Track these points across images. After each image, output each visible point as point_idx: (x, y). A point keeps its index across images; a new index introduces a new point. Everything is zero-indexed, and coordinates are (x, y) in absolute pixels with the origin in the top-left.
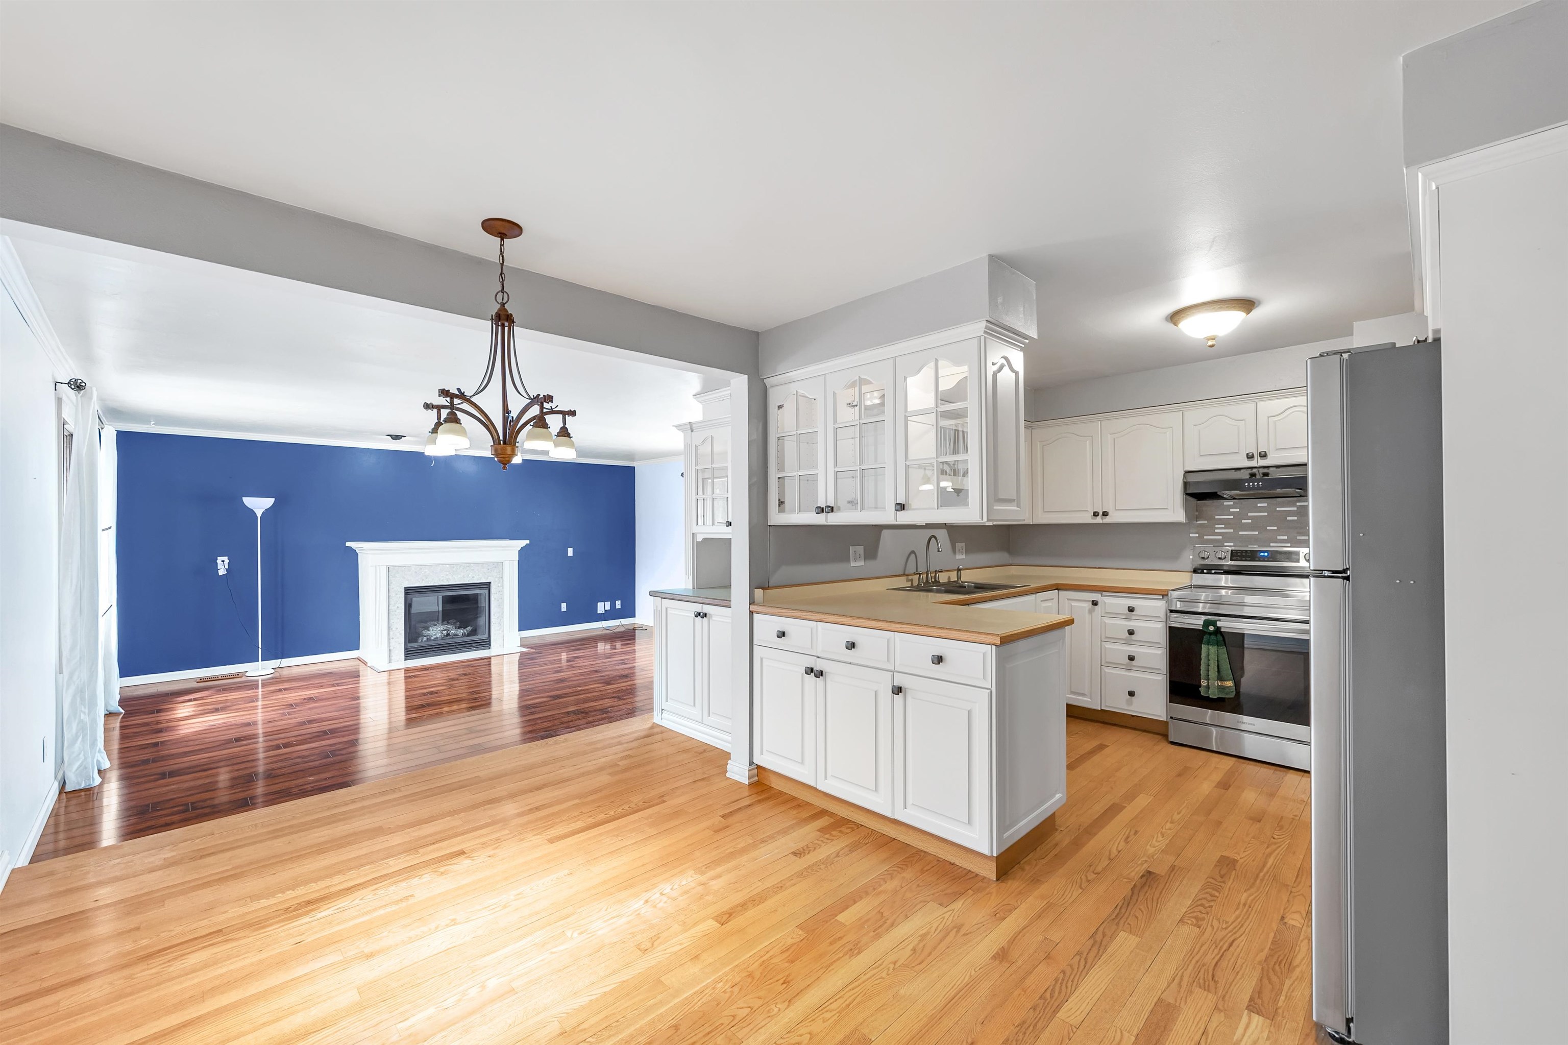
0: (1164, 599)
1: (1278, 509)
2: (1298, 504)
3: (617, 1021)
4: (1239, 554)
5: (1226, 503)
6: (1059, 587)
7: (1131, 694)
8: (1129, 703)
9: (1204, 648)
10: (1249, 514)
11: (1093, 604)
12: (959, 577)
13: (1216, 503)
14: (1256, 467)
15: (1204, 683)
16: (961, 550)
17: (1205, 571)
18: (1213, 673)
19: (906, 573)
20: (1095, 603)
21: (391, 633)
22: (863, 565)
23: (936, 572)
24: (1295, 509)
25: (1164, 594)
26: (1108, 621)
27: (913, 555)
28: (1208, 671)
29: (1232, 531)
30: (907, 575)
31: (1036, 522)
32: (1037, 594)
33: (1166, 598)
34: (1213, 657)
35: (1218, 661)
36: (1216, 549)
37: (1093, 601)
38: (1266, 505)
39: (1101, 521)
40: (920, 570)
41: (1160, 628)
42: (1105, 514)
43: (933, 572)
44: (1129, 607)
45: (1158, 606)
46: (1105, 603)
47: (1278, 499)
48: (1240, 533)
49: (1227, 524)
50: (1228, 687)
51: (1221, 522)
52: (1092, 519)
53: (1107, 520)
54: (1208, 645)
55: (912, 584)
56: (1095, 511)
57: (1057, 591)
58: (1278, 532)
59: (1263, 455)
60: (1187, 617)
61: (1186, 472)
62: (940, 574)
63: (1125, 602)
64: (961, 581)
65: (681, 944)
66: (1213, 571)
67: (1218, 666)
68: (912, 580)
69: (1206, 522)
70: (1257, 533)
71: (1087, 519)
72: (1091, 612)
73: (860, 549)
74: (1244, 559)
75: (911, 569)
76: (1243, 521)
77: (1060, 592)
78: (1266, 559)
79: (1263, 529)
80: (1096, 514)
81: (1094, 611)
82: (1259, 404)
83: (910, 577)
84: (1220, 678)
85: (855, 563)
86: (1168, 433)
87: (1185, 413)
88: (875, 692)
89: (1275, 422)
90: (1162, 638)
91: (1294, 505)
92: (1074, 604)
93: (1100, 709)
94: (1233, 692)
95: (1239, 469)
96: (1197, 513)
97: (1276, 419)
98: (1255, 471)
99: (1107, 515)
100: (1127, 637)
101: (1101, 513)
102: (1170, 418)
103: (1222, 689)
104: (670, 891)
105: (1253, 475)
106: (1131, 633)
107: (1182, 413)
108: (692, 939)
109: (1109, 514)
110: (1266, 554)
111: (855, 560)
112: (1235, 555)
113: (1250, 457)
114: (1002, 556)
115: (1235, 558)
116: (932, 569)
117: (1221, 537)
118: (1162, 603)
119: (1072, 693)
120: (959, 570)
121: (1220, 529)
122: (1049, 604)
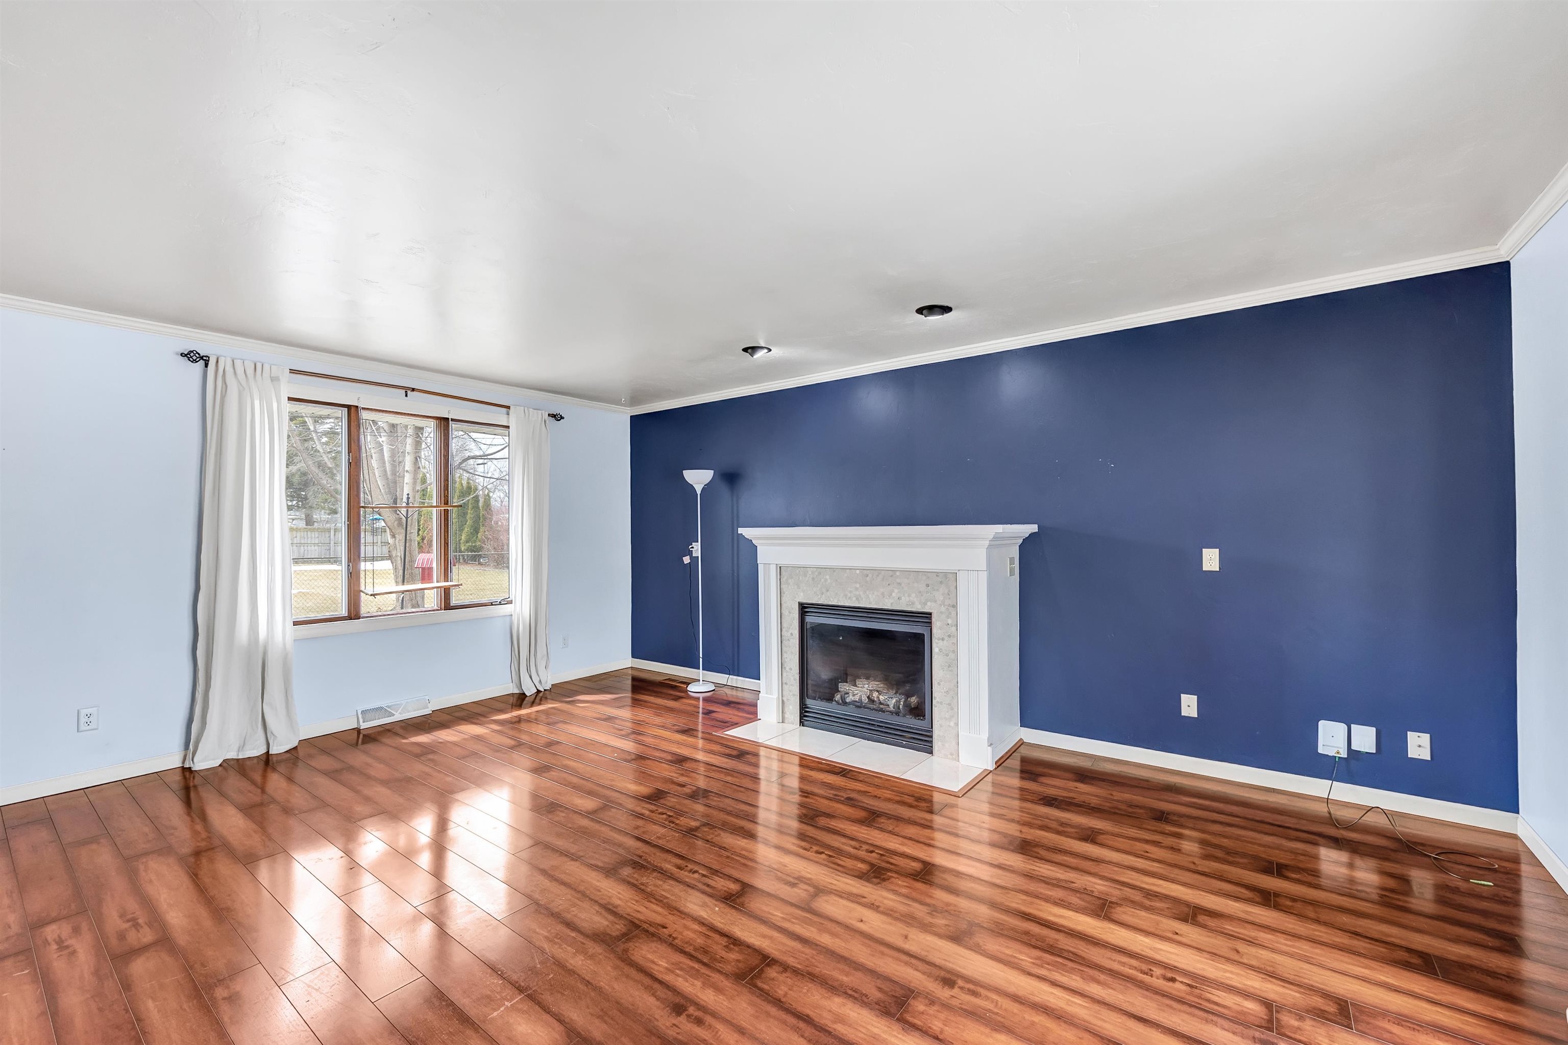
21: (784, 675)
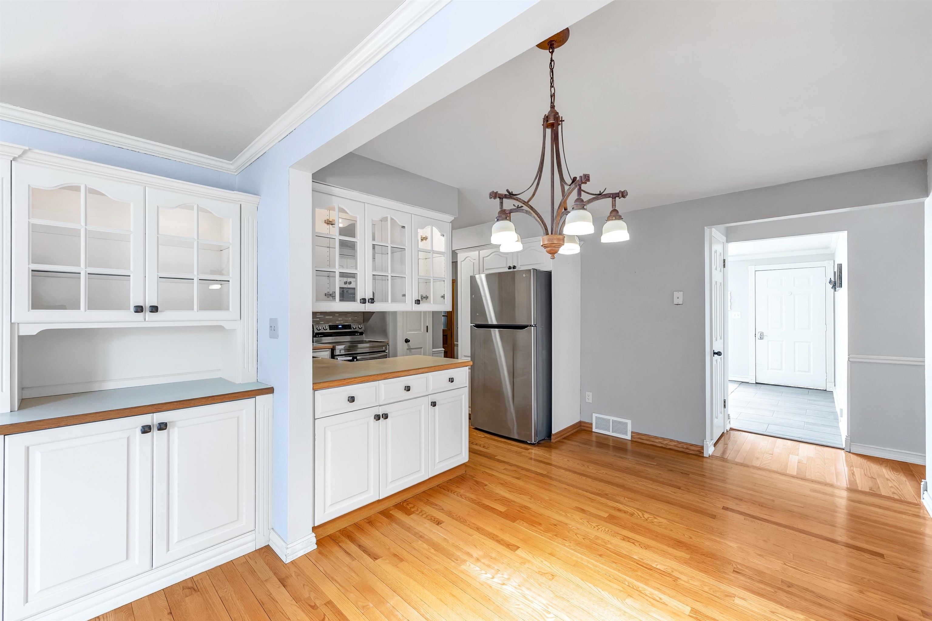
3: (610, 576)
48: (326, 317)
65: (542, 561)
70: (332, 317)
104: (488, 574)
108: (535, 557)
110: (341, 326)
112: (331, 327)
115: (331, 329)
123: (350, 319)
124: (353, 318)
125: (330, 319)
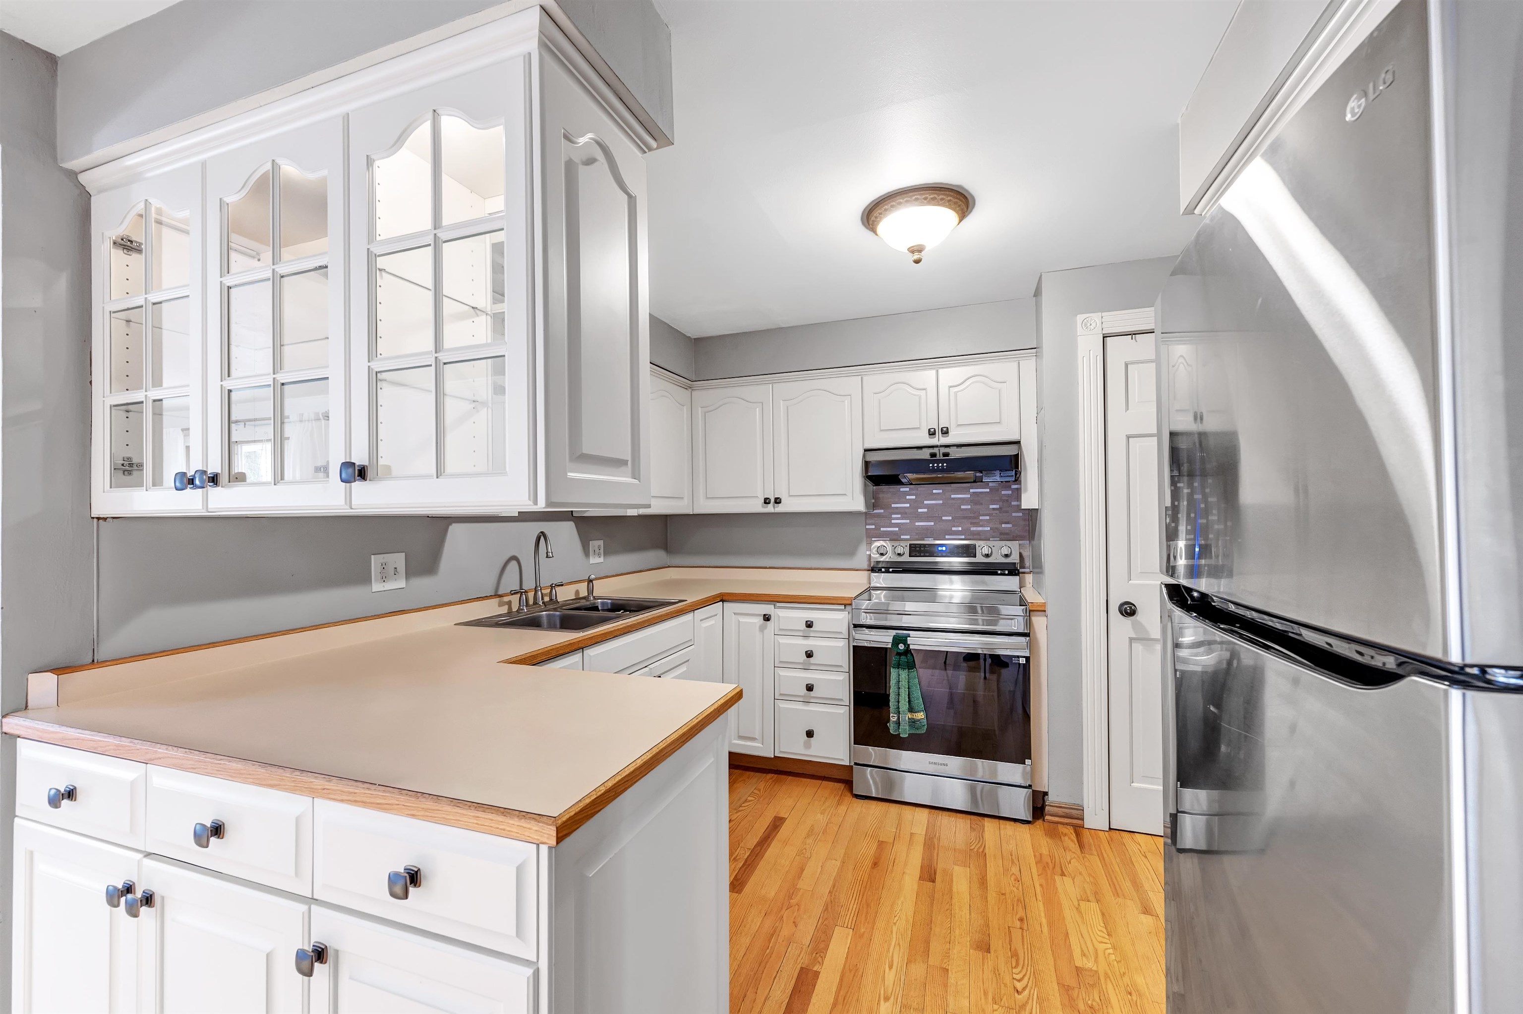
0: (846, 609)
1: (952, 496)
2: (971, 491)
4: (918, 549)
5: (904, 489)
6: (724, 598)
7: (810, 734)
8: (808, 746)
9: (894, 673)
10: (926, 502)
11: (764, 620)
12: (590, 591)
13: (893, 488)
14: (937, 446)
15: (893, 718)
16: (597, 551)
17: (883, 570)
18: (904, 706)
19: (500, 593)
20: (767, 618)
22: (404, 586)
23: (552, 587)
24: (969, 496)
25: (846, 604)
26: (783, 640)
27: (514, 564)
28: (898, 702)
29: (908, 521)
30: (500, 596)
31: (697, 511)
32: (695, 611)
33: (848, 608)
34: (904, 683)
35: (908, 688)
36: (896, 544)
37: (765, 615)
38: (941, 491)
39: (772, 510)
40: (526, 587)
41: (842, 646)
42: (778, 501)
43: (546, 588)
44: (806, 622)
45: (839, 619)
46: (779, 617)
47: (952, 485)
48: (917, 524)
49: (904, 513)
50: (919, 720)
51: (897, 511)
52: (763, 507)
53: (780, 509)
54: (898, 668)
55: (510, 608)
56: (765, 497)
57: (721, 602)
58: (954, 522)
59: (945, 432)
60: (874, 633)
61: (866, 450)
62: (558, 589)
63: (802, 615)
64: (594, 597)
66: (891, 570)
67: (909, 695)
68: (509, 603)
69: (882, 511)
70: (933, 523)
71: (757, 507)
72: (762, 629)
73: (398, 560)
74: (922, 554)
75: (510, 582)
76: (920, 510)
77: (725, 604)
78: (944, 554)
79: (938, 519)
80: (767, 501)
81: (766, 628)
82: (940, 371)
83: (506, 599)
84: (911, 710)
85: (384, 584)
86: (846, 401)
87: (865, 378)
88: (268, 955)
89: (956, 393)
90: (844, 659)
91: (966, 491)
92: (743, 619)
93: (773, 757)
94: (924, 725)
95: (920, 448)
96: (873, 501)
97: (956, 389)
98: (936, 450)
99: (780, 503)
100: (804, 660)
101: (773, 500)
102: (848, 383)
103: (913, 722)
105: (933, 455)
106: (809, 655)
107: (862, 378)
109: (783, 501)
110: (944, 548)
111: (384, 579)
112: (913, 550)
113: (932, 433)
114: (655, 556)
115: (912, 554)
116: (545, 582)
117: (897, 529)
118: (843, 615)
119: (741, 738)
120: (590, 581)
121: (897, 519)
122: (711, 622)
123: (989, 529)
124: (996, 526)
125: (927, 528)
